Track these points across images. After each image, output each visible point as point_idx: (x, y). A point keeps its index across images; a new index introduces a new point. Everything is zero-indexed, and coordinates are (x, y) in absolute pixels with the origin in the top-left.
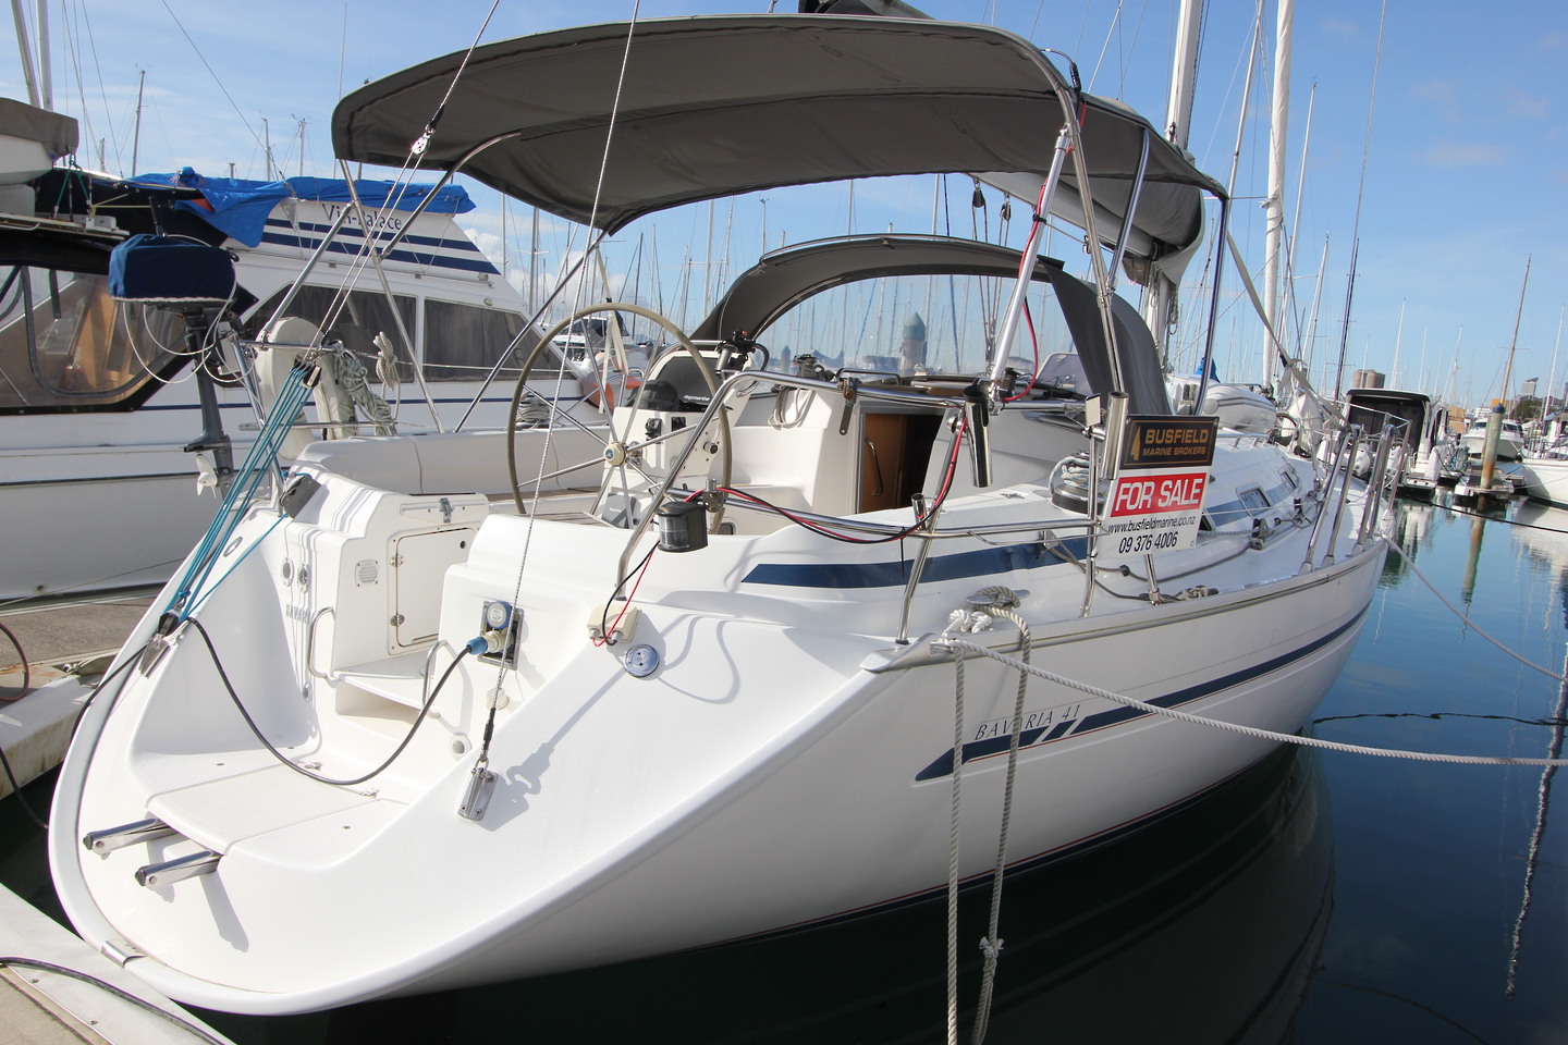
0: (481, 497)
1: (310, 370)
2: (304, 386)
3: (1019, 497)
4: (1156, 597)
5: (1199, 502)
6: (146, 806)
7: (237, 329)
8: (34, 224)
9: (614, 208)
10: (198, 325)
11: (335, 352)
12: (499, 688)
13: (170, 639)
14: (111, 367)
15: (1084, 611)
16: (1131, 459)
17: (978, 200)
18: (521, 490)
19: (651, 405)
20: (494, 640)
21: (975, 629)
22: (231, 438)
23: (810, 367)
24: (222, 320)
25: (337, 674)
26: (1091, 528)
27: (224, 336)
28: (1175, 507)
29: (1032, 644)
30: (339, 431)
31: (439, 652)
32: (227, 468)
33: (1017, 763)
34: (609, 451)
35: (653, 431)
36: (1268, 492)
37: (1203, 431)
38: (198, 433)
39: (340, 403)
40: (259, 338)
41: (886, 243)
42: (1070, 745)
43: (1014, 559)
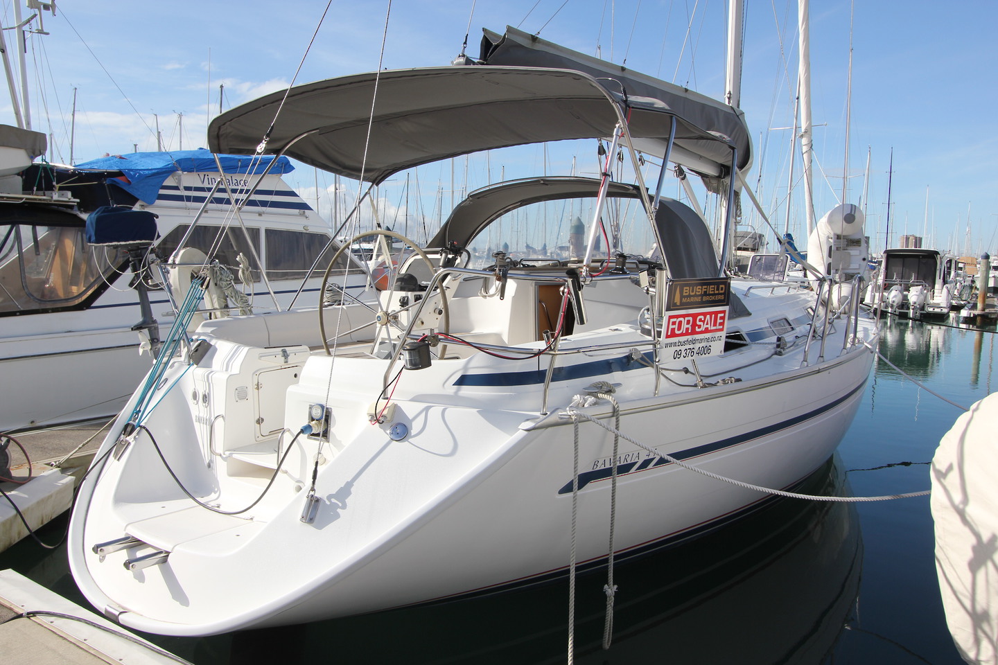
0: (305, 348)
1: (204, 279)
2: (201, 289)
3: (620, 330)
4: (701, 384)
5: (723, 327)
6: (125, 530)
7: (159, 258)
8: (22, 199)
9: (379, 169)
10: (137, 256)
11: (215, 266)
12: (319, 453)
13: (130, 439)
14: (72, 284)
15: (655, 394)
16: (675, 305)
17: (601, 151)
18: (328, 343)
19: (402, 289)
20: (316, 427)
21: (586, 405)
22: (158, 322)
23: (503, 259)
24: (150, 253)
25: (227, 453)
26: (655, 345)
27: (153, 262)
28: (707, 331)
29: (620, 413)
30: (218, 313)
31: (285, 435)
32: (156, 339)
33: (617, 485)
34: (379, 317)
35: (404, 303)
36: (793, 320)
37: (721, 286)
38: (139, 319)
39: (219, 297)
40: (170, 261)
41: (542, 182)
42: (652, 473)
43: (613, 366)
